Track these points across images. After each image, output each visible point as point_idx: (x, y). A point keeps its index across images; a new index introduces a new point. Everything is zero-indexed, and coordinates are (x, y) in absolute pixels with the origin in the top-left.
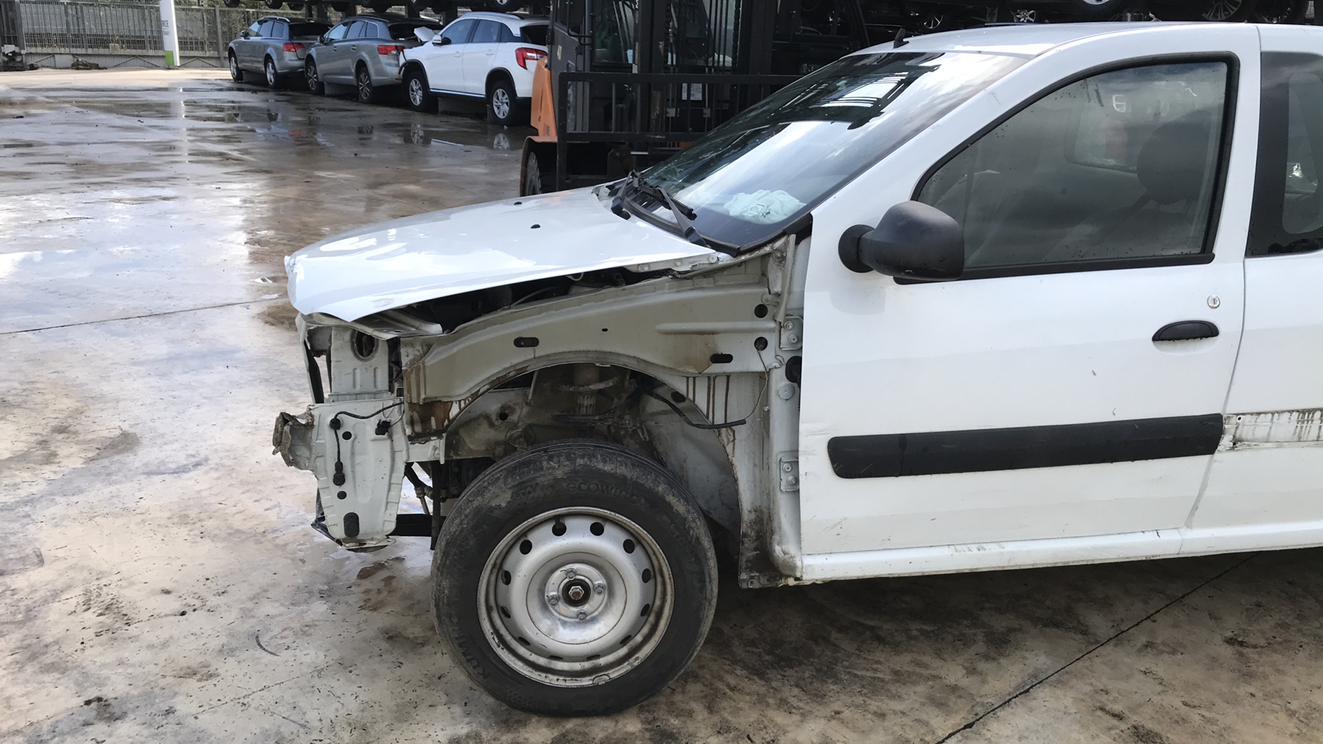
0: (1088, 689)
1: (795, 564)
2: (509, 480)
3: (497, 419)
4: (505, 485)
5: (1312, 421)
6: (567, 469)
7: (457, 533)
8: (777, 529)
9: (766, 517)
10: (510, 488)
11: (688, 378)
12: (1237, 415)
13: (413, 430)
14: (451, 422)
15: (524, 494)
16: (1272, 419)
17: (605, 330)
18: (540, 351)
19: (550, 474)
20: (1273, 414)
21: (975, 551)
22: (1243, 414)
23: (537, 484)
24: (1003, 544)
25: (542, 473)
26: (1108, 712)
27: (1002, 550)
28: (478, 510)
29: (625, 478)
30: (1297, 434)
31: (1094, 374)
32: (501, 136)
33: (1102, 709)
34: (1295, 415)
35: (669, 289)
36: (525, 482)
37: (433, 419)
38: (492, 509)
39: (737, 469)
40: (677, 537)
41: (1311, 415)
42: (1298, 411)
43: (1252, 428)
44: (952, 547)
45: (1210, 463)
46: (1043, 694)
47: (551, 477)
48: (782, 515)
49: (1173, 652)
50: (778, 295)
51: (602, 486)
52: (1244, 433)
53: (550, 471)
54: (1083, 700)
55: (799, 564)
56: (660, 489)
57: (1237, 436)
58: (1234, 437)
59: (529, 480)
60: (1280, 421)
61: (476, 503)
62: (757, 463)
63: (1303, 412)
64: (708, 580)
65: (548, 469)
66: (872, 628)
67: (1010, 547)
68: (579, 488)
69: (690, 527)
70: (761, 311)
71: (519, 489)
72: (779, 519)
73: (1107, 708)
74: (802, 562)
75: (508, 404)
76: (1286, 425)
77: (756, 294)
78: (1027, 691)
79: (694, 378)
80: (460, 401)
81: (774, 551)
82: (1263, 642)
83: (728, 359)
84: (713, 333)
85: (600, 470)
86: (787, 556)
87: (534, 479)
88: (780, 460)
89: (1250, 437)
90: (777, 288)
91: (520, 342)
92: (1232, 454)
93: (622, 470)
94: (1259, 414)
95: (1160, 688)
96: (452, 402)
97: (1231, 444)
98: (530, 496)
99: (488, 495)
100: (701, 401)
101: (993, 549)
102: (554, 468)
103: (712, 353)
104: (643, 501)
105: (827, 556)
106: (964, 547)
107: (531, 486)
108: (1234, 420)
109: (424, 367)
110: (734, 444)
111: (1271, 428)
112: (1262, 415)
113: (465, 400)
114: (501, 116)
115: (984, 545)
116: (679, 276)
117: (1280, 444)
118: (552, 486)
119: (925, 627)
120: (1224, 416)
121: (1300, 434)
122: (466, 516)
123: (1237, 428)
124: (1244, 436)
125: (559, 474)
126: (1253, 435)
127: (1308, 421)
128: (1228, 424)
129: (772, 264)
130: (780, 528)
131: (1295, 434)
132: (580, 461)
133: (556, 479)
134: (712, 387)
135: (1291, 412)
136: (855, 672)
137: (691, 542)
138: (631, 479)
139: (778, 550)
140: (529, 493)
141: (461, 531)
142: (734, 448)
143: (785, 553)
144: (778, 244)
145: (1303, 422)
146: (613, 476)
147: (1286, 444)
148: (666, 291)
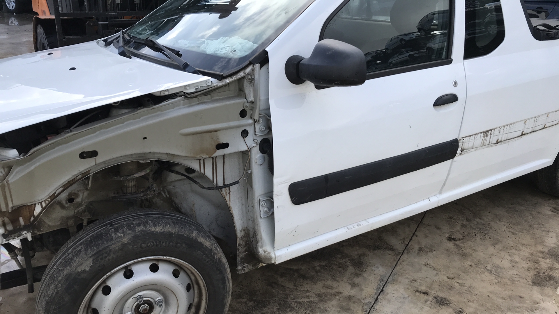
0: (407, 281)
1: (271, 257)
2: (89, 251)
3: (66, 203)
4: (87, 255)
6: (130, 236)
7: (54, 295)
8: (260, 239)
9: (251, 233)
10: (91, 257)
11: (200, 160)
12: (463, 138)
13: (6, 229)
14: (36, 218)
15: (101, 259)
16: (475, 137)
17: (145, 138)
18: (100, 159)
19: (118, 242)
20: (475, 135)
21: (357, 227)
22: (465, 137)
23: (110, 251)
24: (368, 220)
25: (113, 242)
26: (421, 292)
27: (368, 223)
28: (68, 276)
29: (170, 234)
30: (482, 143)
31: (410, 127)
32: (13, 19)
33: (418, 291)
35: (183, 105)
36: (100, 251)
37: (21, 219)
38: (79, 274)
39: (232, 209)
40: (208, 262)
41: (487, 133)
42: (483, 132)
43: (468, 143)
44: (346, 227)
45: (452, 163)
46: (389, 289)
47: (120, 244)
48: (262, 231)
49: (431, 251)
50: (252, 102)
51: (156, 242)
52: (465, 146)
53: (119, 240)
54: (408, 288)
55: (273, 256)
56: (194, 235)
57: (463, 148)
58: (461, 148)
59: (104, 249)
60: (477, 138)
61: (65, 272)
62: (244, 203)
63: (485, 132)
64: (227, 281)
65: (117, 239)
66: (297, 271)
68: (141, 247)
69: (215, 254)
70: (243, 114)
71: (97, 256)
72: (261, 233)
73: (420, 290)
74: (275, 255)
75: (73, 192)
76: (479, 139)
77: (238, 103)
78: (382, 290)
79: (204, 160)
80: (41, 203)
81: (259, 252)
82: (461, 237)
83: (226, 145)
84: (216, 131)
85: (153, 232)
86: (266, 253)
87: (108, 247)
88: (260, 200)
89: (467, 147)
90: (251, 99)
91: (83, 155)
92: (461, 156)
93: (168, 229)
94: (470, 136)
95: (435, 272)
96: (35, 205)
97: (461, 152)
98: (107, 259)
99: (74, 265)
100: (209, 173)
102: (121, 237)
103: (217, 144)
104: (184, 245)
105: (287, 248)
106: (351, 226)
107: (106, 253)
108: (462, 140)
109: (8, 184)
110: (230, 195)
111: (474, 141)
112: (472, 136)
113: (45, 201)
114: (11, 8)
115: (360, 223)
116: (188, 96)
117: (476, 149)
118: (122, 249)
119: (322, 264)
120: (459, 139)
121: (483, 142)
122: (59, 282)
123: (463, 144)
125: (125, 240)
127: (487, 136)
128: (460, 143)
129: (246, 83)
130: (261, 238)
132: (138, 229)
133: (124, 245)
134: (215, 163)
135: (481, 133)
136: (299, 300)
137: (216, 262)
138: (175, 233)
139: (261, 251)
140: (106, 257)
141: (57, 293)
142: (230, 197)
143: (265, 252)
144: (248, 70)
145: (485, 137)
146: (162, 234)
147: (478, 148)
148: (181, 107)
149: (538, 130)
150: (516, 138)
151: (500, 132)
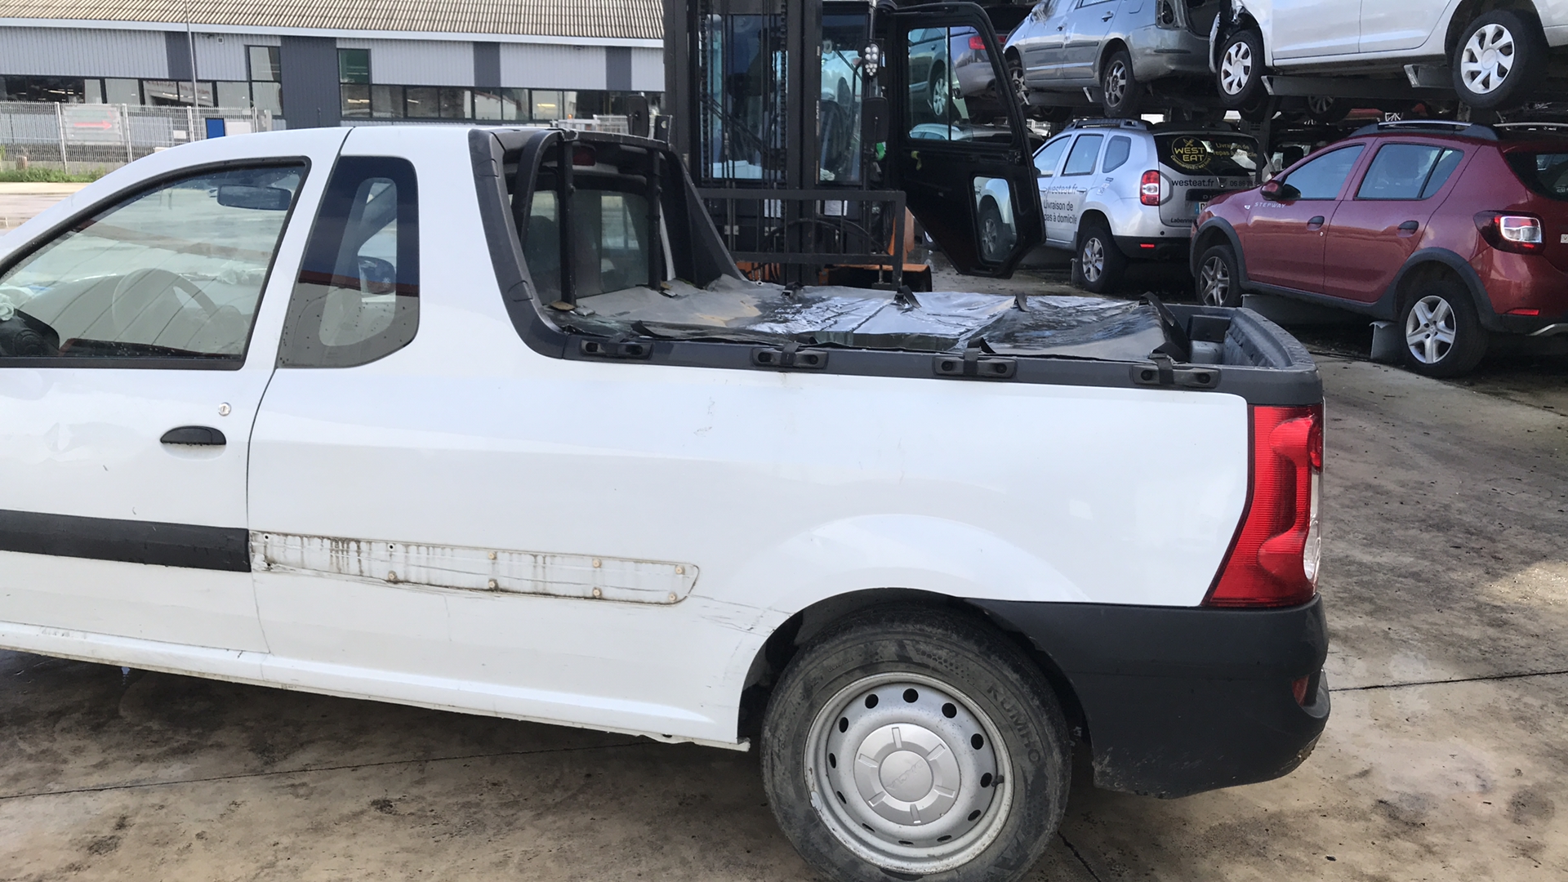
5: (347, 552)
12: (263, 532)
16: (302, 543)
20: (301, 537)
22: (267, 532)
27: (83, 640)
30: (335, 564)
31: (106, 469)
34: (327, 543)
41: (345, 545)
42: (329, 538)
43: (283, 549)
52: (275, 553)
57: (268, 556)
58: (266, 557)
60: (311, 546)
63: (335, 540)
67: (92, 639)
76: (319, 554)
89: (282, 559)
92: (268, 575)
94: (286, 535)
97: (266, 565)
101: (77, 637)
106: (53, 630)
108: (261, 537)
111: (302, 552)
112: (289, 537)
117: (319, 573)
120: (249, 532)
121: (338, 564)
123: (265, 547)
124: (276, 557)
126: (285, 557)
127: (342, 551)
128: (256, 541)
131: (332, 563)
135: (322, 538)
145: (337, 552)
147: (325, 574)
149: (565, 596)
150: (471, 589)
151: (391, 555)
